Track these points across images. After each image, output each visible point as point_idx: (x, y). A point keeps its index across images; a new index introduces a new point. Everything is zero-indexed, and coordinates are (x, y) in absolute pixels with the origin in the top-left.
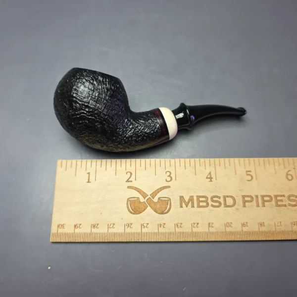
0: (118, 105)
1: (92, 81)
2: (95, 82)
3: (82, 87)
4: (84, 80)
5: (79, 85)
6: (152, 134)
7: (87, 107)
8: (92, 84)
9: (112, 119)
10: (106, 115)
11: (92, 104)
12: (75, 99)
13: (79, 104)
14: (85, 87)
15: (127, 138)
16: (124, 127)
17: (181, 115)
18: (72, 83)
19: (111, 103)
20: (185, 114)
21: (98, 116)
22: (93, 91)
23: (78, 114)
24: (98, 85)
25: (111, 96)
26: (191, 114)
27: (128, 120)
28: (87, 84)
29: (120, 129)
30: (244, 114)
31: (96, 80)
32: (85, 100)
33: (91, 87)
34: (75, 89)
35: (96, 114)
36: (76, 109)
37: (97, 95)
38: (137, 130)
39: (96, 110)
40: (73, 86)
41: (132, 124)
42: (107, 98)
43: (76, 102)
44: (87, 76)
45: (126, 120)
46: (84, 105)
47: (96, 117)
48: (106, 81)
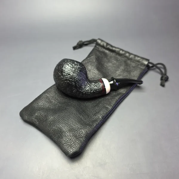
0: (83, 75)
1: (72, 64)
2: (73, 64)
3: (68, 66)
4: (68, 63)
5: (66, 65)
6: (98, 90)
7: (69, 74)
8: (72, 65)
9: (80, 81)
10: (77, 79)
11: (71, 74)
12: (64, 71)
13: (66, 73)
14: (69, 66)
15: (86, 91)
16: (85, 85)
17: (112, 82)
18: (63, 64)
19: (80, 74)
20: (114, 82)
21: (74, 79)
22: (72, 68)
23: (65, 78)
24: (75, 66)
25: (80, 71)
26: (116, 82)
27: (87, 82)
28: (70, 65)
29: (83, 86)
30: (142, 83)
31: (74, 63)
32: (69, 71)
33: (71, 66)
34: (64, 67)
35: (73, 78)
36: (64, 76)
37: (74, 70)
38: (91, 87)
39: (73, 76)
40: (63, 66)
41: (89, 84)
42: (78, 71)
43: (64, 72)
44: (70, 62)
45: (86, 82)
46: (68, 74)
47: (73, 80)
48: (78, 64)
